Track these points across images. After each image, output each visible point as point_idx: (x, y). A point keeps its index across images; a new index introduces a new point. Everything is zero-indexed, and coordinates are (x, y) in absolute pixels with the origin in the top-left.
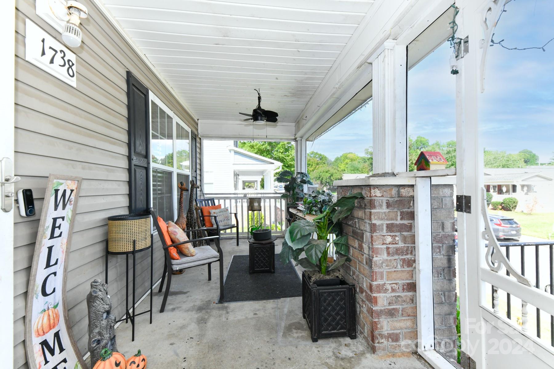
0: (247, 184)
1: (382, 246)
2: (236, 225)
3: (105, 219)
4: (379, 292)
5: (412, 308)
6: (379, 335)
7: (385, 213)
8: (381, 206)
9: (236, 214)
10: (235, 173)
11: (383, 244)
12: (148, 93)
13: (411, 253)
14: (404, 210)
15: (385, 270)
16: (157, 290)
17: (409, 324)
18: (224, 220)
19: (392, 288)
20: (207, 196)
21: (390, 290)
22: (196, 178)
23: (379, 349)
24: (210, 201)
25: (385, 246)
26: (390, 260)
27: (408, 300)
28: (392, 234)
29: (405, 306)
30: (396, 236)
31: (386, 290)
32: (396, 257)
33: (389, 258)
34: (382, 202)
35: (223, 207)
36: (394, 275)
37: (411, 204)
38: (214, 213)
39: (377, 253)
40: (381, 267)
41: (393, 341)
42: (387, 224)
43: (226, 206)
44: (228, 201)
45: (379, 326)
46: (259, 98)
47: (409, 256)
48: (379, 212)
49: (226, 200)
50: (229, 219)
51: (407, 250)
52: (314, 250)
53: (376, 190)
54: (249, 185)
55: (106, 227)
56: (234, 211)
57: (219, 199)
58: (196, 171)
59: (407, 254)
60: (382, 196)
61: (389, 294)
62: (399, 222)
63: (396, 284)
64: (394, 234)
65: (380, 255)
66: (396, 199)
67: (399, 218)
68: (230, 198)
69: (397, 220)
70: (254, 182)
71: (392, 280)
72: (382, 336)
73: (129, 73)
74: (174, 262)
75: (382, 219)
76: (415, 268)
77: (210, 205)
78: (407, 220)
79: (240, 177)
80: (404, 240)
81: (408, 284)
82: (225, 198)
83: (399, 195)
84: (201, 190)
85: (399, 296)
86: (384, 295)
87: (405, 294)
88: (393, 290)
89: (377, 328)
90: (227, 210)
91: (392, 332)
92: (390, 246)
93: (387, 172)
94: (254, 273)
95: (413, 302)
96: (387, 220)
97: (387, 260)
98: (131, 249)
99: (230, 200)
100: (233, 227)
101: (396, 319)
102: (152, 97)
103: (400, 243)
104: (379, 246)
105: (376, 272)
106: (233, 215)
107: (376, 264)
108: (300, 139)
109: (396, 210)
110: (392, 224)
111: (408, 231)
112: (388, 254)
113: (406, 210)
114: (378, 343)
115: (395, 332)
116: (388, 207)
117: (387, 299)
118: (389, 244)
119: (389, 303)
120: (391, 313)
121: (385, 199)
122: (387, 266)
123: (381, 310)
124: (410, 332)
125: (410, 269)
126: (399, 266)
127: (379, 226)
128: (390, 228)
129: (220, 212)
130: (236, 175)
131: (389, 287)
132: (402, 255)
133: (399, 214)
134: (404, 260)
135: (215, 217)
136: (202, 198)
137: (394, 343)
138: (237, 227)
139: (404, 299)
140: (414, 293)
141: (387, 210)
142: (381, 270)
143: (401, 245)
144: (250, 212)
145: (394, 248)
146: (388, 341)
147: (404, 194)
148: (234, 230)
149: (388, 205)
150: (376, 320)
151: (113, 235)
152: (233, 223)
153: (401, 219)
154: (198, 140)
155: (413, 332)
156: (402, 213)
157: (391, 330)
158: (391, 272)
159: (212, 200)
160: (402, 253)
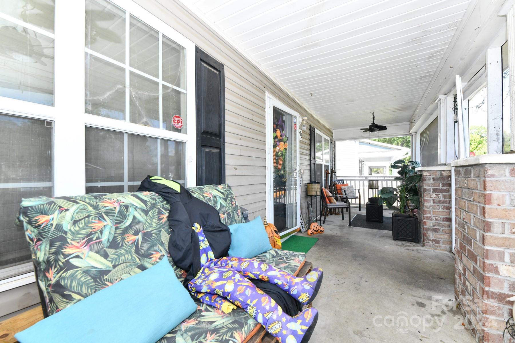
0: (375, 170)
1: (430, 199)
2: (359, 197)
3: (306, 183)
4: (428, 220)
5: (449, 230)
6: (427, 239)
7: (431, 183)
8: (429, 180)
9: (359, 191)
10: (360, 160)
11: (430, 198)
12: (315, 130)
13: (449, 203)
14: (445, 182)
15: (431, 210)
16: (319, 219)
17: (447, 237)
18: (351, 193)
19: (436, 219)
20: (338, 178)
21: (435, 220)
22: (332, 166)
23: (427, 245)
24: (341, 181)
25: (432, 199)
26: (435, 206)
27: (446, 226)
28: (436, 193)
29: (444, 228)
30: (439, 194)
31: (432, 220)
32: (439, 204)
33: (434, 205)
34: (430, 178)
35: (349, 185)
36: (437, 213)
37: (449, 179)
38: (344, 188)
39: (427, 202)
40: (429, 208)
41: (436, 243)
42: (433, 189)
43: (352, 185)
44: (353, 182)
45: (427, 235)
46: (374, 118)
47: (447, 205)
48: (428, 183)
49: (352, 181)
50: (353, 193)
51: (446, 202)
52: (393, 198)
53: (426, 172)
54: (378, 171)
55: (306, 187)
56: (357, 188)
57: (347, 180)
58: (332, 163)
59: (446, 204)
60: (430, 175)
61: (434, 221)
62: (441, 187)
63: (438, 217)
64: (437, 193)
65: (428, 202)
66: (439, 177)
67: (441, 186)
68: (355, 180)
69: (439, 187)
70: (382, 167)
71: (435, 215)
72: (429, 240)
73: (310, 126)
74: (328, 204)
75: (430, 186)
76: (451, 211)
77: (341, 184)
78: (446, 187)
79: (365, 163)
80: (444, 196)
81: (446, 218)
82: (351, 180)
83: (441, 175)
84: (335, 175)
85: (440, 223)
86: (431, 221)
87: (444, 223)
88: (436, 220)
89: (426, 236)
90: (353, 187)
91: (436, 239)
92: (435, 199)
93: (442, 163)
94: (369, 221)
95: (449, 227)
96: (433, 186)
97: (433, 205)
98: (315, 195)
99: (355, 181)
100: (357, 198)
101: (438, 233)
102: (317, 131)
103: (441, 198)
104: (428, 199)
105: (426, 210)
106: (357, 191)
107: (426, 207)
108: (415, 134)
109: (439, 182)
110: (436, 189)
111: (447, 193)
112: (434, 203)
113: (446, 182)
114: (427, 242)
115: (437, 239)
116: (433, 181)
117: (433, 223)
118: (434, 198)
119: (434, 226)
120: (435, 230)
121: (431, 177)
122: (433, 208)
123: (428, 228)
124: (447, 241)
125: (448, 211)
126: (441, 209)
127: (428, 189)
128: (435, 190)
129: (347, 188)
130: (361, 162)
131: (434, 218)
132: (443, 204)
133: (441, 184)
134: (444, 207)
135: (345, 190)
136: (335, 179)
137: (437, 245)
138: (360, 198)
139: (444, 225)
140: (450, 223)
141: (433, 182)
142: (429, 210)
143: (442, 199)
144: (370, 189)
145: (437, 200)
146: (433, 243)
147: (444, 175)
148: (358, 200)
149: (434, 179)
150: (426, 232)
151: (309, 189)
152: (357, 196)
153: (442, 186)
154: (333, 143)
155: (450, 242)
156: (443, 184)
157: (435, 238)
158: (435, 211)
159: (343, 180)
160: (443, 203)
